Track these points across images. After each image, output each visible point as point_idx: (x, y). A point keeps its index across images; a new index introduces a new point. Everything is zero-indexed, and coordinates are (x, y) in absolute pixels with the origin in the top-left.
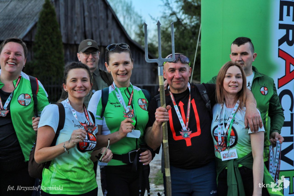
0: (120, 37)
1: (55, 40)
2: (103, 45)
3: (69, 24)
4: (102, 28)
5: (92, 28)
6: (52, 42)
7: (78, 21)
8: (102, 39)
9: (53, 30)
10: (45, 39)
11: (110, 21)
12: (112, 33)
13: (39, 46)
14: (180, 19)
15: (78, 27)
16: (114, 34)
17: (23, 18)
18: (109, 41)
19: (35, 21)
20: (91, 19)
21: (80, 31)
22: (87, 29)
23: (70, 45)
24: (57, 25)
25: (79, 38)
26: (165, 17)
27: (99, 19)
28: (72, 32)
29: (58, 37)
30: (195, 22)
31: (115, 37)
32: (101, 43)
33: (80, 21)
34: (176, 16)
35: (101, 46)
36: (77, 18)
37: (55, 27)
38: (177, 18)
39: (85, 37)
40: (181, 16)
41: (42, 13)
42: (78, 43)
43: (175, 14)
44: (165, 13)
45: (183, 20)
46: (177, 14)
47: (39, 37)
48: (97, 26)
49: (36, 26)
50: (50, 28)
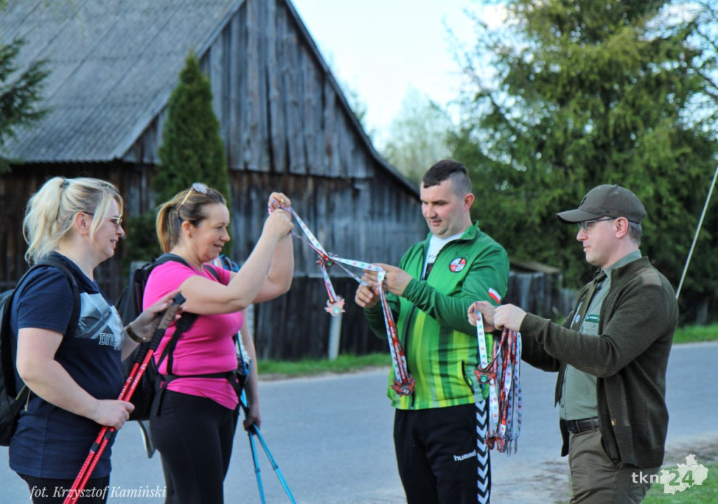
0: (354, 153)
1: (209, 161)
2: (312, 172)
3: (233, 119)
4: (310, 129)
5: (286, 128)
6: (203, 166)
7: (254, 114)
8: (311, 158)
9: (206, 135)
10: (187, 159)
11: (330, 112)
12: (335, 143)
13: (172, 176)
14: (503, 107)
15: (254, 128)
16: (339, 145)
17: (120, 105)
18: (327, 162)
19: (153, 111)
20: (284, 107)
21: (259, 137)
22: (275, 131)
23: (234, 173)
24: (216, 124)
25: (256, 154)
26: (463, 103)
27: (303, 107)
28: (239, 140)
29: (218, 155)
30: (541, 116)
31: (341, 154)
32: (308, 168)
33: (257, 111)
34: (491, 98)
35: (307, 175)
36: (251, 104)
37: (210, 129)
38: (494, 104)
39: (271, 152)
40: (504, 101)
41: (179, 93)
42: (254, 167)
43: (489, 95)
44: (462, 92)
45: (508, 111)
46: (494, 95)
47: (170, 154)
48: (299, 125)
49: (153, 125)
50: (198, 131)
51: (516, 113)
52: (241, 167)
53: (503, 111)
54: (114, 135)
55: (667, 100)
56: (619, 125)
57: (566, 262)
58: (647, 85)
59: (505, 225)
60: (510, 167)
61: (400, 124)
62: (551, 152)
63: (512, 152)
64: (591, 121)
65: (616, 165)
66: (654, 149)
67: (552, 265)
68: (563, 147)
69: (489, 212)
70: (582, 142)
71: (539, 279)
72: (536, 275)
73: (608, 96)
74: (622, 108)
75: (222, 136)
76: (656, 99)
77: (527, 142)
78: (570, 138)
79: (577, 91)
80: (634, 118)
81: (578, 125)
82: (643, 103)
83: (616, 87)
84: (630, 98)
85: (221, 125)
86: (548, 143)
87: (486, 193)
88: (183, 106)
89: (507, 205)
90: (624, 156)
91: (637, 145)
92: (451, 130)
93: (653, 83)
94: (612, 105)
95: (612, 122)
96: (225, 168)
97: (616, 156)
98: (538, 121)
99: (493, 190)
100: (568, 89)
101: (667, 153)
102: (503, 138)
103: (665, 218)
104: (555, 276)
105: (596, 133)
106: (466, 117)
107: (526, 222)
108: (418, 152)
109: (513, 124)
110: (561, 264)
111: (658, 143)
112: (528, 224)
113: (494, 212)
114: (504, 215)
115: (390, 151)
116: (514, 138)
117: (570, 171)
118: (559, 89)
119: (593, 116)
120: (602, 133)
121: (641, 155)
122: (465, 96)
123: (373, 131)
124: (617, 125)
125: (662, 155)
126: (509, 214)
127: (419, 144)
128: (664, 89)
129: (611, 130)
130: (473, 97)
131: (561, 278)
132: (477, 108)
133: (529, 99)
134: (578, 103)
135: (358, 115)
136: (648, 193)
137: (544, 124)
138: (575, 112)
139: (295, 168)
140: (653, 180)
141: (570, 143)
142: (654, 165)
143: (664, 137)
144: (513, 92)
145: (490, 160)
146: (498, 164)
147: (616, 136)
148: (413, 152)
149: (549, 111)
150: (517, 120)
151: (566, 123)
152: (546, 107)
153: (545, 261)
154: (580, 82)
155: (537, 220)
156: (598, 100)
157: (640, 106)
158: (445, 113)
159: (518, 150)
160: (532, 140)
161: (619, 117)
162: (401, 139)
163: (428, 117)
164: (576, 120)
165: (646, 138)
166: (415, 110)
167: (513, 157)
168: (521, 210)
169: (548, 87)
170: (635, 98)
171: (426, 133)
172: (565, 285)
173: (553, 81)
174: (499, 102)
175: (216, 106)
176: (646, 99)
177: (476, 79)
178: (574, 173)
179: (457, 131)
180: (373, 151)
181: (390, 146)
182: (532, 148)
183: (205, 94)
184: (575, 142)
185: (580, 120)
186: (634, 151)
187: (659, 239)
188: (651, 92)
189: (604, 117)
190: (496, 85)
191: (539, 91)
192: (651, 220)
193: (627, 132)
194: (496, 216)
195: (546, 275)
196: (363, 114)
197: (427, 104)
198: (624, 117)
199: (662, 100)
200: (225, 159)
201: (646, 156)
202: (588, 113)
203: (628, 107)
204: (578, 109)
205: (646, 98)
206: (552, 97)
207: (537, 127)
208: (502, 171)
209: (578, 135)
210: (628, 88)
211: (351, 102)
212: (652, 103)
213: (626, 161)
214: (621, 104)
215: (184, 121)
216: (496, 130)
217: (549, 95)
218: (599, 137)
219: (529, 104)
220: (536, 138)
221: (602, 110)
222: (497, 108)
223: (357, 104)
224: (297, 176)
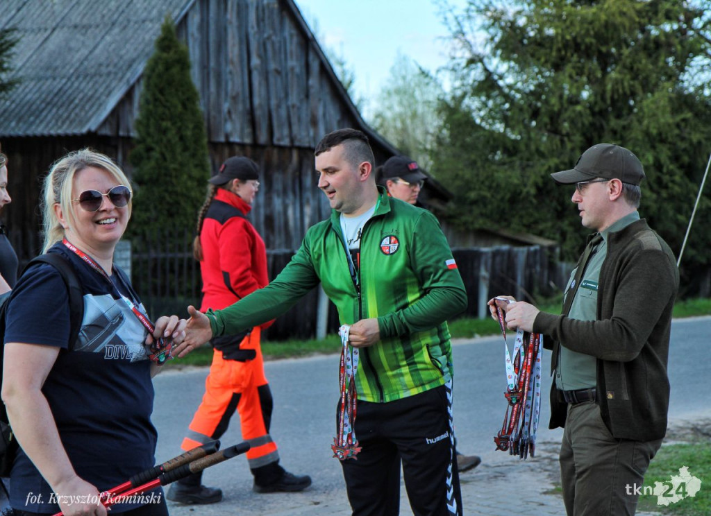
1: (189, 133)
2: (297, 143)
3: (213, 89)
4: (294, 99)
5: (269, 99)
6: (182, 138)
7: (235, 83)
8: (295, 128)
9: (184, 106)
10: (165, 132)
11: (314, 81)
12: (320, 112)
13: (149, 149)
14: (495, 73)
15: (234, 98)
16: (324, 115)
18: (312, 132)
19: (128, 81)
20: (266, 75)
21: (240, 107)
22: (257, 101)
23: (215, 146)
24: (195, 94)
25: (238, 126)
26: (454, 70)
27: (287, 75)
28: (219, 111)
29: (198, 126)
30: (536, 82)
31: (326, 123)
32: (292, 140)
33: (238, 80)
34: (483, 64)
35: (292, 147)
36: (231, 73)
37: (189, 99)
38: (486, 70)
39: (253, 123)
40: (497, 67)
41: (155, 62)
42: (235, 139)
43: (481, 60)
44: (453, 58)
45: (501, 77)
46: (486, 60)
47: (147, 126)
48: (283, 95)
49: (129, 96)
50: (176, 101)
51: (510, 80)
52: (222, 139)
53: (496, 77)
54: (87, 107)
55: (667, 63)
56: (618, 90)
57: (564, 235)
58: (645, 48)
59: (499, 197)
60: (504, 135)
61: (389, 93)
62: (546, 119)
63: (506, 120)
64: (587, 87)
65: (614, 132)
66: (654, 115)
67: (548, 238)
68: (559, 113)
69: (483, 182)
70: (579, 108)
71: (536, 252)
72: (532, 248)
73: (605, 60)
74: (620, 72)
75: (201, 107)
76: (655, 63)
77: (521, 110)
78: (566, 105)
79: (572, 55)
80: (632, 83)
81: (574, 91)
82: (640, 66)
83: (613, 50)
84: (628, 61)
85: (200, 95)
86: (543, 110)
87: (479, 164)
88: (160, 76)
89: (500, 175)
90: (622, 122)
91: (635, 110)
92: (441, 97)
93: (652, 45)
94: (609, 69)
95: (609, 87)
96: (205, 140)
97: (614, 123)
98: (532, 88)
99: (487, 160)
100: (563, 53)
101: (667, 119)
102: (496, 105)
103: (666, 187)
104: (551, 248)
105: (592, 99)
106: (458, 84)
107: (520, 193)
108: (408, 121)
109: (506, 90)
110: (558, 236)
111: (658, 108)
112: (524, 194)
113: (487, 183)
114: (498, 186)
115: (379, 121)
116: (507, 106)
117: (566, 139)
118: (554, 54)
119: (590, 82)
120: (599, 98)
121: (640, 122)
122: (455, 61)
123: (361, 100)
124: (614, 91)
125: (662, 120)
126: (503, 185)
127: (409, 113)
128: (663, 52)
129: (608, 95)
130: (464, 63)
131: (558, 250)
132: (468, 74)
133: (523, 65)
134: (574, 68)
135: (345, 85)
136: (647, 160)
137: (539, 90)
138: (571, 77)
139: (279, 140)
140: (653, 147)
141: (566, 110)
142: (654, 131)
143: (664, 102)
144: (505, 58)
145: (483, 129)
146: (492, 133)
147: (613, 101)
148: (403, 122)
149: (543, 77)
150: (510, 87)
151: (562, 89)
152: (540, 72)
153: (541, 234)
154: (576, 46)
155: (533, 191)
156: (594, 63)
157: (638, 69)
158: (435, 80)
159: (512, 118)
160: (526, 107)
161: (616, 82)
162: (390, 108)
163: (418, 85)
164: (571, 86)
165: (645, 103)
166: (404, 78)
167: (507, 126)
168: (516, 181)
169: (543, 51)
170: (634, 62)
171: (417, 102)
172: (562, 258)
173: (547, 45)
174: (491, 68)
175: (195, 75)
176: (644, 63)
177: (468, 45)
178: (570, 141)
179: (448, 98)
180: (360, 121)
181: (378, 115)
182: (527, 116)
183: (183, 63)
184: (571, 108)
185: (575, 85)
186: (633, 117)
187: (659, 209)
188: (650, 55)
189: (601, 82)
190: (488, 50)
191: (533, 55)
192: (651, 189)
193: (625, 97)
194: (490, 188)
195: (542, 247)
196: (351, 82)
197: (417, 71)
198: (622, 81)
199: (661, 64)
200: (205, 131)
201: (646, 122)
202: (585, 79)
203: (626, 71)
204: (574, 75)
205: (644, 61)
206: (546, 62)
207: (532, 93)
208: (495, 140)
209: (574, 101)
210: (626, 51)
211: (337, 70)
212: (650, 67)
213: (624, 128)
214: (618, 68)
215: (161, 91)
216: (489, 97)
217: (543, 60)
218: (596, 103)
219: (522, 70)
220: (530, 105)
221: (599, 74)
222: (489, 74)
223: (344, 73)
224: (281, 148)
